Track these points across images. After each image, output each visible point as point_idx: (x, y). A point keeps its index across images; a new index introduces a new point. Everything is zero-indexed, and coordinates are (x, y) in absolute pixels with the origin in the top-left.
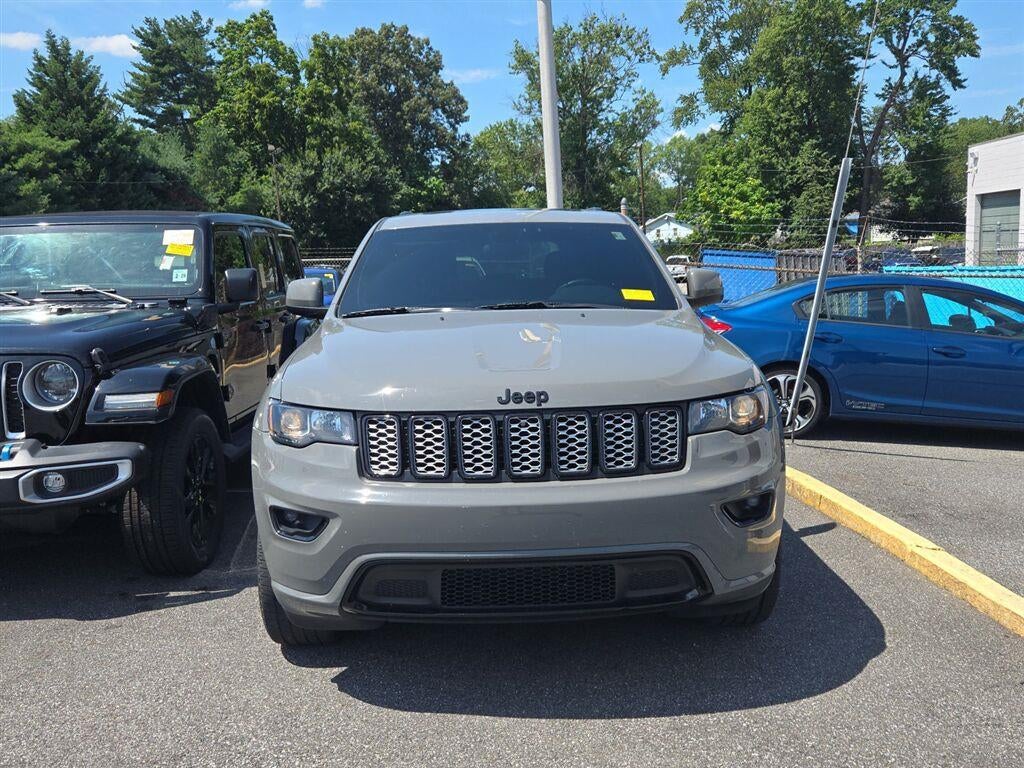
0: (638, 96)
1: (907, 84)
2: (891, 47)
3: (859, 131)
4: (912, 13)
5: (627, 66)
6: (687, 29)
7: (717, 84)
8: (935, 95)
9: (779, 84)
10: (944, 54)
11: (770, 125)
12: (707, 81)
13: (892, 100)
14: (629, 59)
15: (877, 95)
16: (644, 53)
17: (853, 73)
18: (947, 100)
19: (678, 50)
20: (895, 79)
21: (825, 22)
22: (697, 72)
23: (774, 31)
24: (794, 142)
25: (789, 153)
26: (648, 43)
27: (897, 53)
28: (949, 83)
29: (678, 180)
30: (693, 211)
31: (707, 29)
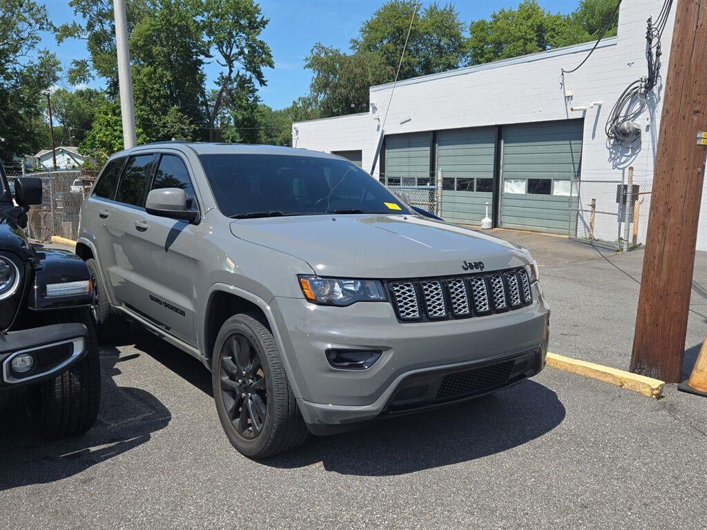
0: (43, 55)
1: (233, 78)
2: (222, 52)
3: (205, 103)
4: (234, 33)
5: (29, 30)
6: (76, 12)
7: (104, 56)
8: (250, 87)
9: (150, 64)
10: (255, 63)
11: (146, 92)
12: (95, 53)
13: (224, 86)
14: (31, 25)
15: (215, 82)
16: (43, 22)
17: (200, 66)
18: (257, 92)
19: (70, 26)
20: (226, 74)
21: (180, 27)
22: (86, 46)
23: (146, 27)
24: (163, 105)
25: (161, 113)
26: (46, 16)
27: (227, 57)
28: (258, 82)
29: (63, 122)
30: (92, 148)
31: (92, 15)
